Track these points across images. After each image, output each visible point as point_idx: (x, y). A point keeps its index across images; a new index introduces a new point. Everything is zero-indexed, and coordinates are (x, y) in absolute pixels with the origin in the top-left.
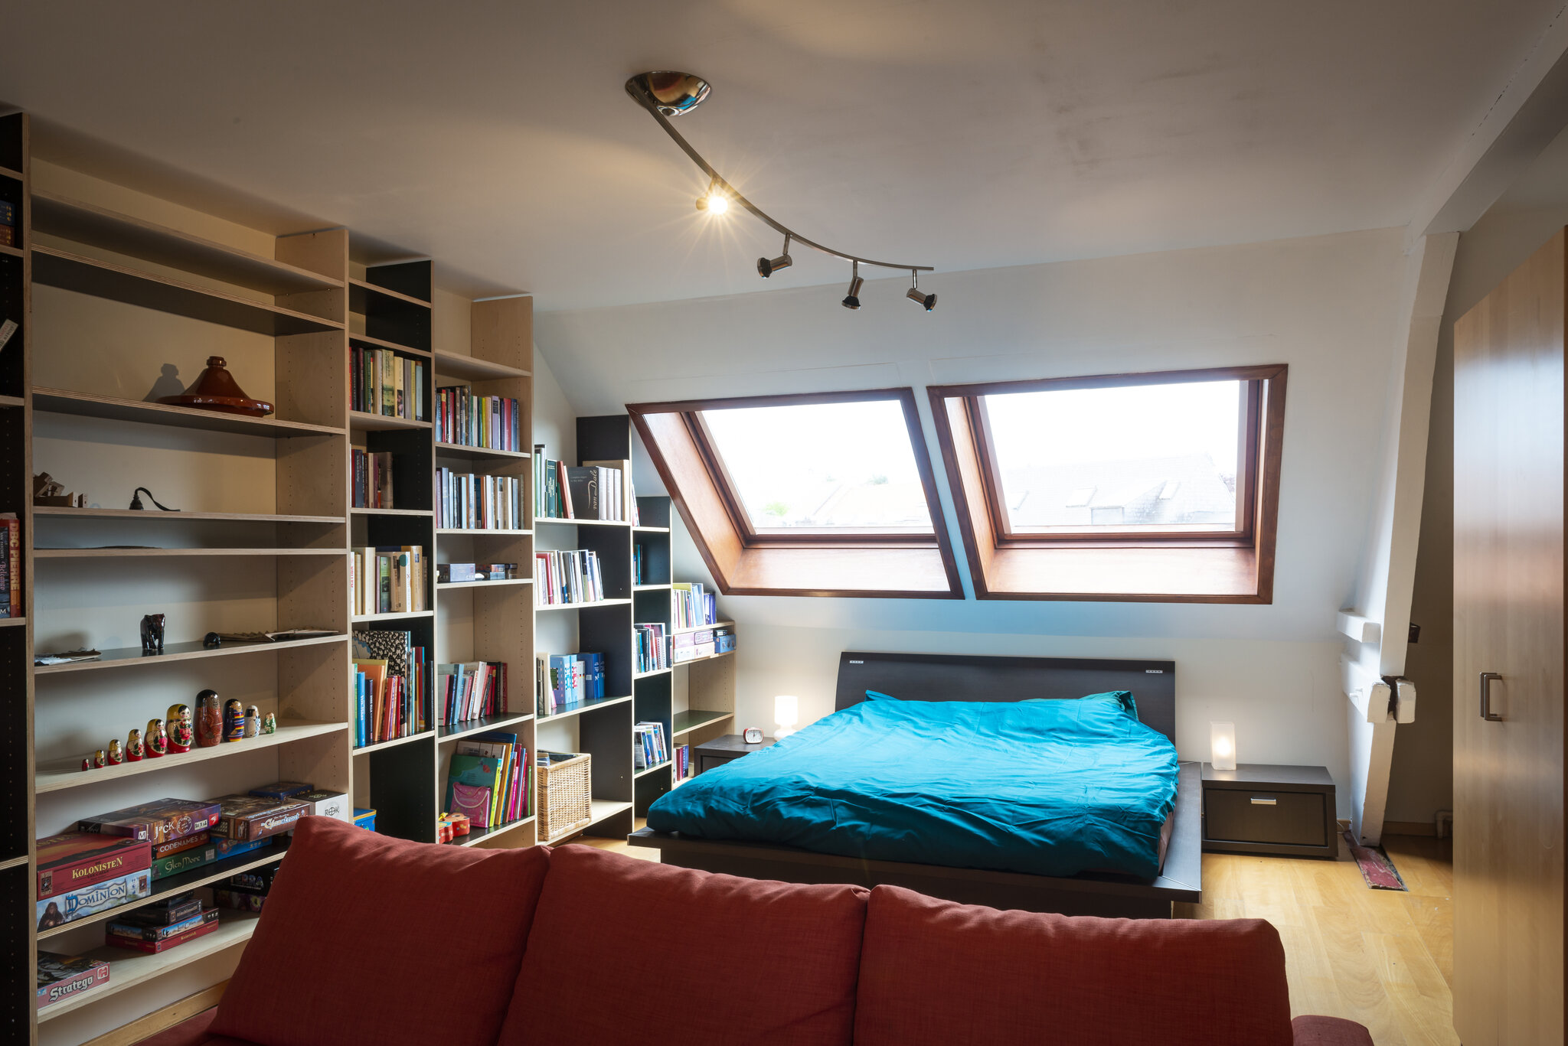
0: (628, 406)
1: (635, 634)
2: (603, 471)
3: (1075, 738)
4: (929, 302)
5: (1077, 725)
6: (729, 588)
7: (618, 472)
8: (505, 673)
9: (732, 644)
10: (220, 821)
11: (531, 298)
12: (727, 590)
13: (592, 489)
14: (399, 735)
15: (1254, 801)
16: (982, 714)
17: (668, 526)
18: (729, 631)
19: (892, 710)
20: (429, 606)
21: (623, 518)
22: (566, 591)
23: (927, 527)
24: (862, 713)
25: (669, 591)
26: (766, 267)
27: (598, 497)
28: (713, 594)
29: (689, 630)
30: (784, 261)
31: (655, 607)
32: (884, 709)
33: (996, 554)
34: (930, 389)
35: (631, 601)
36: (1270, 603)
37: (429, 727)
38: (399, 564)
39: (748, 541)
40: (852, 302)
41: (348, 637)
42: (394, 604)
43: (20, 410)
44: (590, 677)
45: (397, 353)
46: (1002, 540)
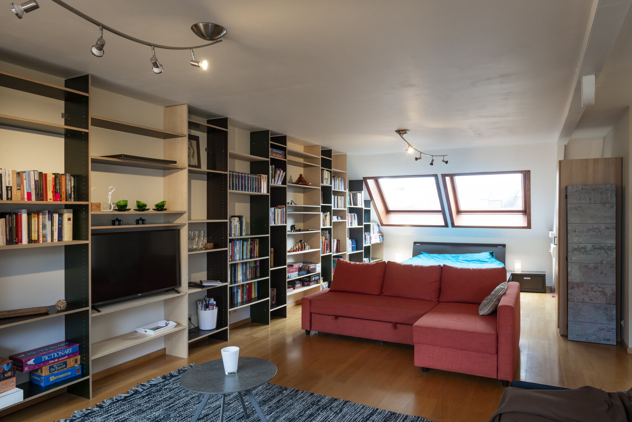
0: (363, 178)
1: (364, 235)
2: (358, 194)
3: (478, 262)
4: (447, 162)
5: (479, 259)
6: (383, 224)
7: (361, 194)
8: (339, 242)
9: (383, 240)
10: (303, 266)
11: (346, 154)
12: (382, 225)
13: (356, 199)
14: (326, 253)
15: (525, 278)
16: (453, 257)
17: (370, 207)
18: (382, 236)
19: (429, 256)
20: (331, 225)
21: (362, 206)
22: (351, 223)
23: (440, 209)
24: (421, 257)
25: (370, 225)
26: (416, 159)
27: (357, 200)
28: (379, 226)
29: (374, 235)
30: (420, 158)
31: (368, 228)
32: (426, 256)
33: (457, 216)
34: (442, 175)
35: (363, 226)
36: (531, 228)
37: (331, 252)
38: (326, 216)
39: (388, 212)
40: (432, 164)
41: (320, 231)
42: (325, 225)
43: (286, 188)
44: (353, 245)
45: (327, 170)
46: (459, 212)
